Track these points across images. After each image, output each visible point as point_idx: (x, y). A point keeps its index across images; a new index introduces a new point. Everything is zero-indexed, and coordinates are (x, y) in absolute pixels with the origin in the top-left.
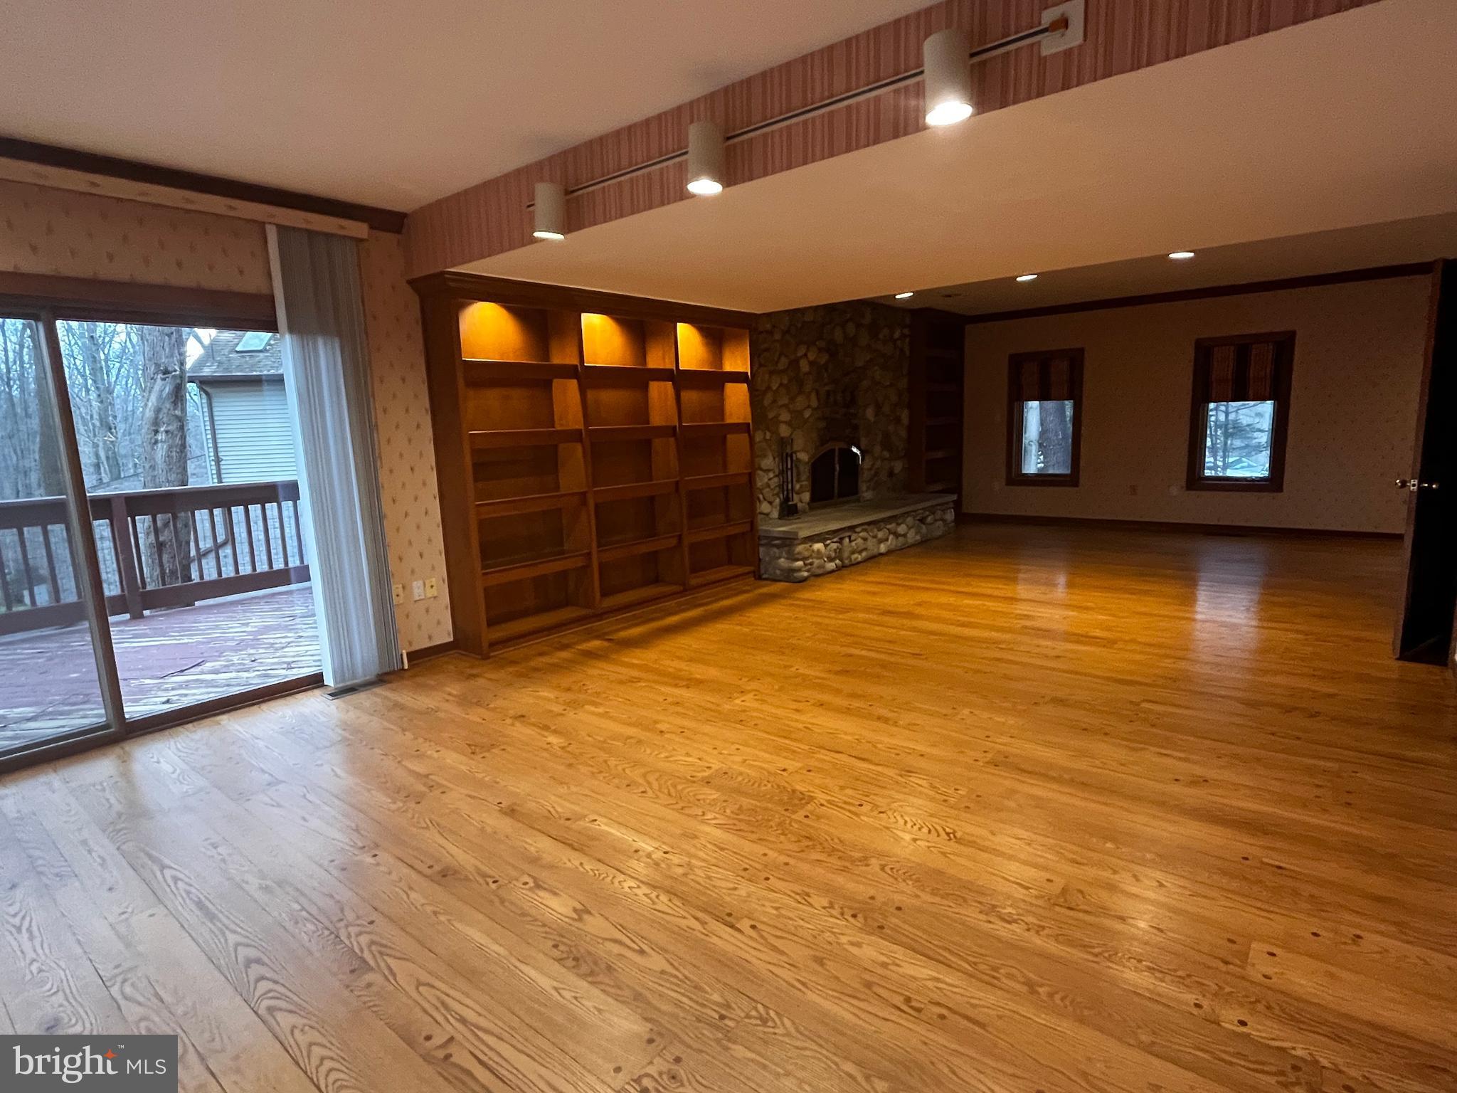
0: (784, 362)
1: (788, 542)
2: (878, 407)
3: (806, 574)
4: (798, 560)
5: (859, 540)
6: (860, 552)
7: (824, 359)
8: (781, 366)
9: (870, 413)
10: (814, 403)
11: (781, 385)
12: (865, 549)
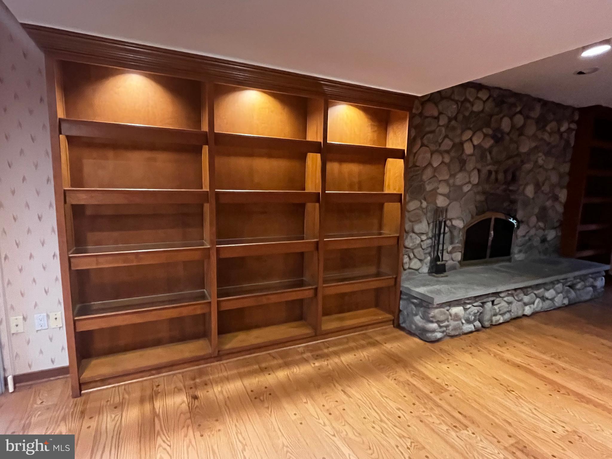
0: (447, 144)
1: (424, 304)
2: (538, 186)
3: (439, 335)
4: (432, 322)
5: (504, 304)
6: (503, 314)
7: (488, 143)
8: (444, 147)
9: (530, 191)
10: (475, 179)
11: (443, 162)
12: (510, 311)
